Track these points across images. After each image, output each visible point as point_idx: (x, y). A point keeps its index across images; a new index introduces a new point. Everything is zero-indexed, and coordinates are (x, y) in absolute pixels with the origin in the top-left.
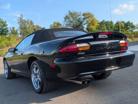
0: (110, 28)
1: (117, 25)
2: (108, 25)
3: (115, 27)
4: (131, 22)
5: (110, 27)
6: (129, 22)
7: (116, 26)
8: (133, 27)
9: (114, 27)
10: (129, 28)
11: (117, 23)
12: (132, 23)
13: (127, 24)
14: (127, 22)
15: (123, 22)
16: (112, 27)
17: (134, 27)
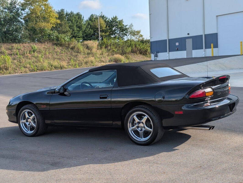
0: (75, 29)
1: (90, 22)
2: (72, 22)
3: (87, 27)
4: (119, 19)
5: (77, 26)
6: (116, 18)
7: (89, 24)
8: (123, 30)
9: (84, 28)
10: (115, 30)
11: (91, 19)
12: (122, 20)
13: (111, 21)
14: (113, 19)
15: (103, 17)
16: (80, 27)
17: (126, 29)
